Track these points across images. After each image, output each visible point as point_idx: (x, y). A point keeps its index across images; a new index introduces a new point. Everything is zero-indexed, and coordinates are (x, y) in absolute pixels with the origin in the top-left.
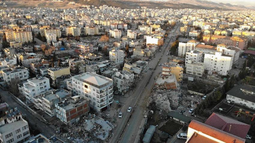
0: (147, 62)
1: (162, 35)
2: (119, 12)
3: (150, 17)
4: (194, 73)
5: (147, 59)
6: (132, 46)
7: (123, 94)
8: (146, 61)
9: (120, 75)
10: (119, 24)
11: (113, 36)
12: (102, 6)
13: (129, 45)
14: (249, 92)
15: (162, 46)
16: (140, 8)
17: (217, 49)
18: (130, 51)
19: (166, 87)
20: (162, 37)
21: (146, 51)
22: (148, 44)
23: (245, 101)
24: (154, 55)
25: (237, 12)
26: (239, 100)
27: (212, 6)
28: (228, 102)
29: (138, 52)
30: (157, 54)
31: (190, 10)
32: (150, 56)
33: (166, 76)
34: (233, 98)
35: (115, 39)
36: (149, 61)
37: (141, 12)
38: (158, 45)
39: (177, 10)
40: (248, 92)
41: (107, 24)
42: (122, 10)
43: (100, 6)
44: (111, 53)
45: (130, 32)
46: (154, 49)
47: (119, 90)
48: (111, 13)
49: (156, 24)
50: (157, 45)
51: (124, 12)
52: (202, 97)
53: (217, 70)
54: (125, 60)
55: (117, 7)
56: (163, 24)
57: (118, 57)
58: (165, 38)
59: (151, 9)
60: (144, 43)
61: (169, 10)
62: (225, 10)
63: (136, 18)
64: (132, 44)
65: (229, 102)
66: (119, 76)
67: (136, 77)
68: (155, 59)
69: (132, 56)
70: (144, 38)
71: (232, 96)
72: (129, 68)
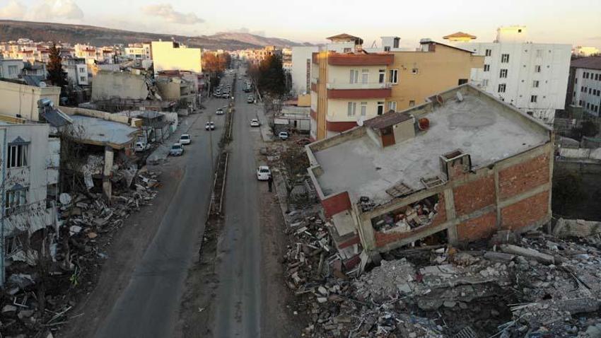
68: (206, 112)
72: (25, 113)
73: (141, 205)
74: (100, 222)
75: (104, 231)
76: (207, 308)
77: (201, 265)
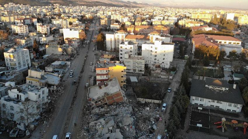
0: (69, 63)
1: (82, 28)
2: (28, 9)
3: (64, 13)
4: (134, 70)
5: (68, 57)
6: (45, 42)
7: (28, 133)
8: (68, 60)
9: (18, 95)
10: (26, 19)
11: (16, 32)
12: (8, 4)
13: (39, 42)
14: (219, 89)
15: (84, 40)
16: (53, 5)
17: (150, 38)
18: (41, 49)
19: (107, 102)
20: (82, 30)
21: (65, 48)
22: (67, 39)
23: (218, 102)
24: (77, 52)
25: (144, 8)
26: (209, 102)
27: (122, 4)
28: (199, 108)
29: (54, 49)
30: (80, 50)
31: (104, 7)
32: (71, 53)
33: (103, 83)
34: (201, 100)
35: (20, 36)
36: (71, 60)
37: (54, 9)
38: (80, 39)
39: (91, 7)
40: (217, 88)
41: (10, 20)
42: (32, 7)
43: (5, 4)
44: (6, 55)
45: (41, 25)
46: (75, 44)
47: (18, 126)
48: (18, 10)
49: (73, 18)
50: (78, 39)
51: (35, 9)
52: (160, 105)
53: (158, 62)
54: (33, 63)
55: (26, 5)
56: (80, 18)
57: (19, 60)
58: (86, 30)
59: (65, 6)
60: (61, 38)
61: (83, 7)
62: (134, 7)
63: (48, 14)
64: (44, 39)
65: (201, 109)
66: (16, 97)
67: (53, 91)
68: (79, 56)
69: (45, 56)
70: (61, 32)
71: (200, 98)
72: (38, 77)
73: (61, 94)
74: (54, 99)
75: (55, 101)
76: (71, 114)
77: (71, 107)
